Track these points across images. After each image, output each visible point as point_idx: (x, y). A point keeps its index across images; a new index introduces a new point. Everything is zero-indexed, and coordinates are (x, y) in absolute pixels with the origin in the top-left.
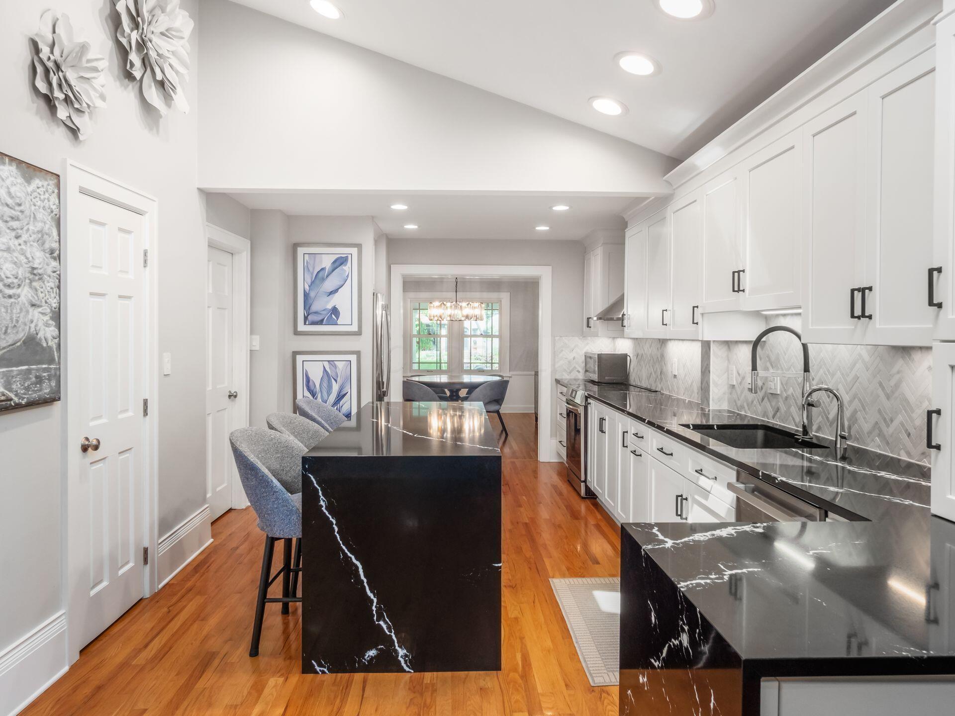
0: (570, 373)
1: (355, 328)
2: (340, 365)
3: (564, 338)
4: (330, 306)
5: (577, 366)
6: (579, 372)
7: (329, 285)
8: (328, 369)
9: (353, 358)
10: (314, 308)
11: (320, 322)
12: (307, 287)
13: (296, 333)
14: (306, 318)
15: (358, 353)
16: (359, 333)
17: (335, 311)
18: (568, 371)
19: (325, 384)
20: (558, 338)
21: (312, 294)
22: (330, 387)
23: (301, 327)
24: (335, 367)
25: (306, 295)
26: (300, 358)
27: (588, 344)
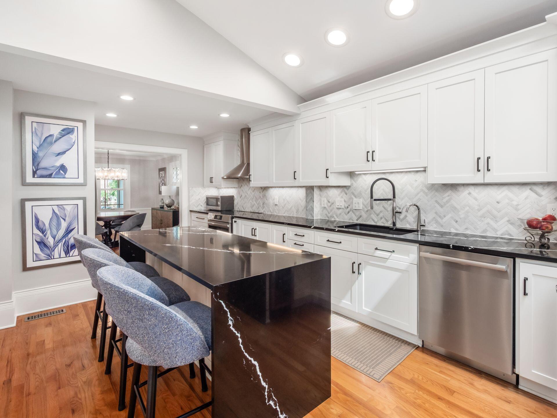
0: (197, 207)
1: (81, 180)
2: (68, 208)
3: (194, 188)
4: (58, 164)
5: (201, 203)
6: (202, 206)
7: (58, 147)
8: (57, 211)
9: (80, 203)
10: (43, 164)
11: (50, 176)
12: (35, 149)
13: (24, 183)
14: (34, 173)
15: (84, 199)
16: (84, 185)
17: (63, 168)
18: (196, 206)
19: (54, 223)
20: (191, 188)
21: (41, 154)
22: (59, 225)
23: (30, 179)
24: (64, 209)
25: (35, 156)
26: (28, 205)
27: (206, 191)
